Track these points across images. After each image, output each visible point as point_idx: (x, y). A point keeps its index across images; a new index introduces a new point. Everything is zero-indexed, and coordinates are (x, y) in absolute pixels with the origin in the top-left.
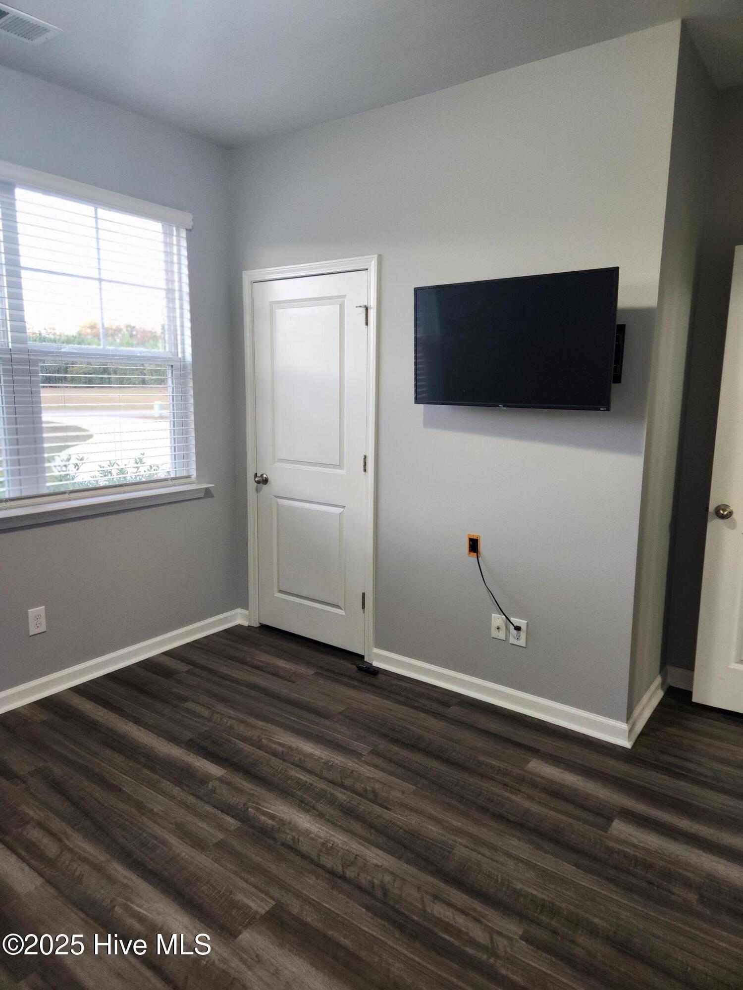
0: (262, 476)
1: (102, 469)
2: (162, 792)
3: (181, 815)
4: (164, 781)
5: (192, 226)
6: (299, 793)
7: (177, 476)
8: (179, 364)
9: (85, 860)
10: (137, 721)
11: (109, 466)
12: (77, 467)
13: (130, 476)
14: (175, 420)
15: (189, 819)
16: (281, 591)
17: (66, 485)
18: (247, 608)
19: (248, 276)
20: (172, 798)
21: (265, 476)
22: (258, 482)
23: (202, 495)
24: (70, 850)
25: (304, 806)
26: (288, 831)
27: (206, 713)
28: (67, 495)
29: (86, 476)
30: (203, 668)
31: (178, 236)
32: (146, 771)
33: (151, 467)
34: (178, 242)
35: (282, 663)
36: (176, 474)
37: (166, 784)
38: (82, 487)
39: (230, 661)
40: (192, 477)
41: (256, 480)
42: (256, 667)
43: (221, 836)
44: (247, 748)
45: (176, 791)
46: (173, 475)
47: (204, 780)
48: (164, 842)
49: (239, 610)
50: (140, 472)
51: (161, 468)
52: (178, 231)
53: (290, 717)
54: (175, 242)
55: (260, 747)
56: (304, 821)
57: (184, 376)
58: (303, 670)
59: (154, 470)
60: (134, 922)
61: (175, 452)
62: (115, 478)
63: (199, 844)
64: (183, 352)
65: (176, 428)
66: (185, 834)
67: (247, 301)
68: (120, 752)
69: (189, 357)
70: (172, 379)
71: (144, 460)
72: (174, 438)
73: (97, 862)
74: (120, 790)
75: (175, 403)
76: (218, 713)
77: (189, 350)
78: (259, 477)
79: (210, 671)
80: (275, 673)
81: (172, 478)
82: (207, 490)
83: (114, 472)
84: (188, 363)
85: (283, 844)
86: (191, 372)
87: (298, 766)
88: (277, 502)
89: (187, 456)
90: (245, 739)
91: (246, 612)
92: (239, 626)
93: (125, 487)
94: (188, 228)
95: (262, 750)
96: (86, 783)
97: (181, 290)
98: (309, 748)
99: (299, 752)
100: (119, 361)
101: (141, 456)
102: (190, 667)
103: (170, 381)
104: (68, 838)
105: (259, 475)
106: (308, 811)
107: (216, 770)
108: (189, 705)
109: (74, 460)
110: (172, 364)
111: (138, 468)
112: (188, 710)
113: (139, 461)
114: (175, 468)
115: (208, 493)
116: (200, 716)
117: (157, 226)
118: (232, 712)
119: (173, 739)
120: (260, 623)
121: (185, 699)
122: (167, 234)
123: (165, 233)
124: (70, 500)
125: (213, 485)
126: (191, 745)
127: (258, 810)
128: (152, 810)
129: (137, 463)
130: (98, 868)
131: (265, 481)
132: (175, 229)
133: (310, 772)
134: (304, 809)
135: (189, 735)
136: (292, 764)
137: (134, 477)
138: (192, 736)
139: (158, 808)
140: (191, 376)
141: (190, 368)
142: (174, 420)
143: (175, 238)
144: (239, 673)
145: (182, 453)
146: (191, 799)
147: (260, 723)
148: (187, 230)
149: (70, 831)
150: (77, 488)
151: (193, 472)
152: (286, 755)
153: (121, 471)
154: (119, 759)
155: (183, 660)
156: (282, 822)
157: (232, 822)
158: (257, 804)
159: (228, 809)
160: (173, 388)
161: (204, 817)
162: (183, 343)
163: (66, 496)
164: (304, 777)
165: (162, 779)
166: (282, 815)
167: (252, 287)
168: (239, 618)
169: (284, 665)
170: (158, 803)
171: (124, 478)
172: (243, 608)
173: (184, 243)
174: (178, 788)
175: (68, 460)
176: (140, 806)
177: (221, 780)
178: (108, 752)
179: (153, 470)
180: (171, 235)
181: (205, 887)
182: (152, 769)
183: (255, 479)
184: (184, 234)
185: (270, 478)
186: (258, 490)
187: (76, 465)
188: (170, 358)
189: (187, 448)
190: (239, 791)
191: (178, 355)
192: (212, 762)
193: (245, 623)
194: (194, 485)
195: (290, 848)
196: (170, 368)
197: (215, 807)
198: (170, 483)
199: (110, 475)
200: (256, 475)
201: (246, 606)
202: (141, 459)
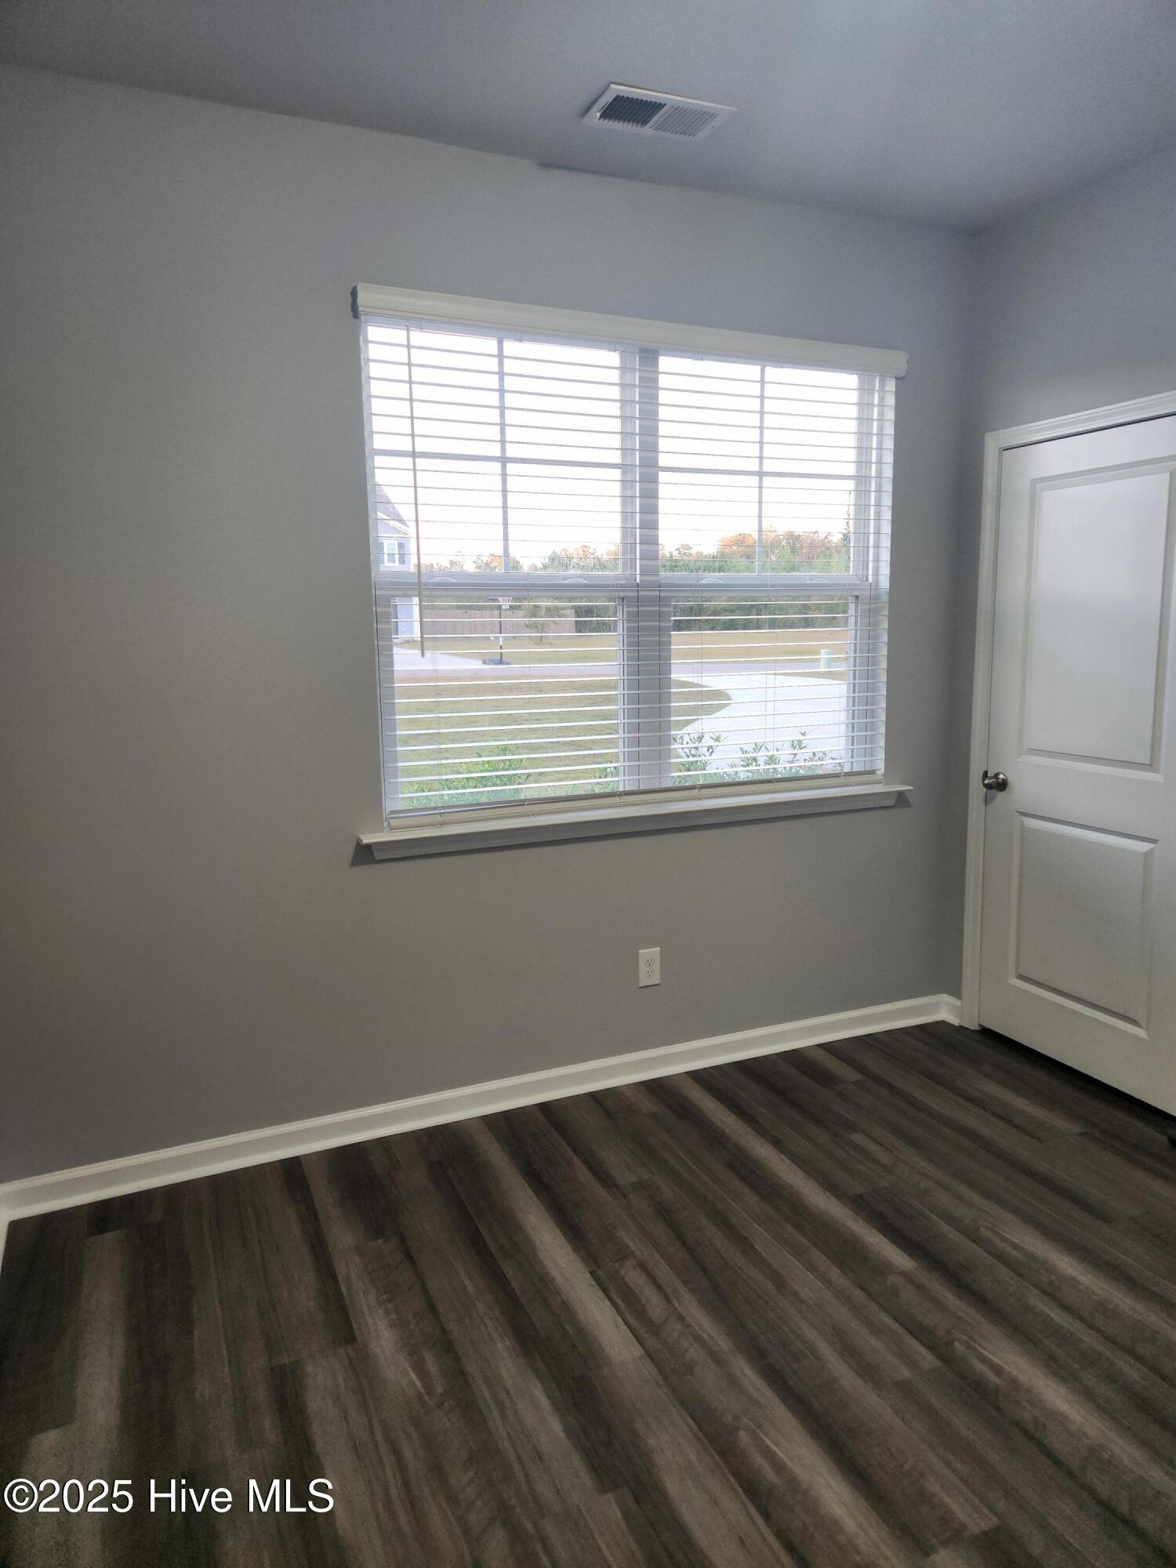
0: (996, 776)
1: (745, 755)
2: (812, 1268)
3: (843, 1316)
4: (817, 1252)
5: (906, 372)
6: (1047, 1342)
7: (854, 770)
8: (869, 593)
9: (698, 1338)
10: (778, 1144)
11: (754, 749)
12: (711, 750)
13: (782, 768)
14: (857, 681)
15: (855, 1326)
16: (1021, 977)
17: (698, 776)
18: (959, 997)
19: (992, 443)
20: (828, 1282)
21: (1001, 776)
22: (989, 787)
23: (892, 802)
24: (681, 1318)
25: (1053, 1365)
26: (1024, 1403)
27: (884, 1157)
28: (696, 790)
29: (723, 763)
30: (882, 1082)
31: (882, 390)
32: (789, 1228)
33: (814, 753)
34: (882, 399)
35: (1019, 1103)
36: (852, 768)
37: (819, 1258)
38: (716, 781)
39: (927, 1081)
40: (878, 772)
41: (986, 782)
42: (971, 1100)
43: (905, 1373)
44: (953, 1235)
45: (835, 1272)
46: (847, 769)
47: (881, 1269)
48: (814, 1352)
49: (945, 998)
50: (798, 760)
51: (828, 756)
52: (883, 383)
53: (1033, 1202)
54: (876, 402)
55: (976, 1239)
56: (1055, 1395)
57: (872, 613)
58: (1060, 1123)
59: (819, 759)
60: (765, 1465)
61: (853, 732)
62: (762, 769)
63: (869, 1372)
64: (876, 574)
65: (857, 694)
66: (850, 1352)
67: (989, 481)
68: (752, 1186)
69: (885, 583)
70: (856, 617)
71: (805, 743)
72: (853, 711)
73: (718, 1348)
74: (752, 1247)
75: (858, 655)
76: (905, 1163)
77: (885, 570)
78: (991, 778)
79: (892, 1088)
80: (1005, 1117)
81: (846, 773)
82: (901, 794)
83: (761, 761)
84: (882, 591)
85: (1016, 1424)
86: (887, 605)
87: (1045, 1293)
88: (1022, 824)
89: (872, 740)
90: (951, 1220)
91: (957, 1002)
92: (943, 1023)
93: (777, 784)
94: (899, 376)
95: (980, 1247)
96: (704, 1221)
97: (879, 476)
98: (1067, 1265)
99: (1051, 1270)
100: (780, 594)
101: (802, 737)
102: (859, 1077)
103: (852, 620)
104: (678, 1299)
105: (990, 774)
106: (1063, 1380)
107: (900, 1260)
108: (857, 1137)
109: (707, 741)
110: (856, 593)
111: (795, 755)
112: (856, 1147)
113: (798, 745)
114: (852, 757)
115: (901, 799)
116: (878, 1163)
117: (851, 380)
118: (931, 1170)
119: (831, 1186)
120: (980, 1025)
121: (852, 1128)
122: (864, 390)
123: (861, 389)
124: (700, 799)
125: (911, 788)
126: (859, 1204)
127: (969, 1347)
128: (796, 1293)
129: (794, 747)
130: (716, 1358)
131: (1002, 786)
132: (877, 379)
133: (1067, 1308)
134: (1056, 1374)
135: (857, 1188)
136: (1037, 1286)
137: (788, 769)
138: (863, 1190)
139: (806, 1293)
140: (886, 612)
141: (885, 598)
142: (854, 682)
143: (876, 395)
144: (942, 1104)
145: (865, 733)
146: (858, 1295)
147: (975, 1198)
148: (897, 379)
149: (682, 1290)
150: (709, 781)
151: (880, 766)
152: (1022, 1267)
153: (771, 760)
154: (752, 1199)
155: (850, 1062)
156: (1014, 1383)
157: (927, 1359)
158: (970, 1338)
159: (918, 1331)
160: (856, 631)
161: (877, 1330)
162: (877, 560)
163: (695, 792)
164: (1057, 1316)
165: (813, 1249)
166: (1015, 1373)
167: (1000, 461)
168: (943, 1009)
169: (1024, 1107)
170: (807, 1285)
171: (775, 769)
172: (950, 993)
173: (891, 400)
174: (836, 1269)
175: (700, 739)
176: (780, 1283)
177: (904, 1274)
178: (737, 1184)
179: (817, 758)
180: (871, 390)
181: (876, 1450)
182: (799, 1227)
183: (984, 779)
184: (891, 385)
185: (1010, 780)
186: (987, 801)
187: (709, 748)
188: (855, 585)
189: (872, 726)
190: (941, 1307)
191: (867, 580)
192: (893, 1242)
193: (955, 1021)
194: (881, 785)
195: (1026, 1433)
196: (854, 600)
197: (896, 1319)
198: (841, 780)
199: (754, 764)
200: (986, 773)
201: (956, 992)
202: (800, 742)
